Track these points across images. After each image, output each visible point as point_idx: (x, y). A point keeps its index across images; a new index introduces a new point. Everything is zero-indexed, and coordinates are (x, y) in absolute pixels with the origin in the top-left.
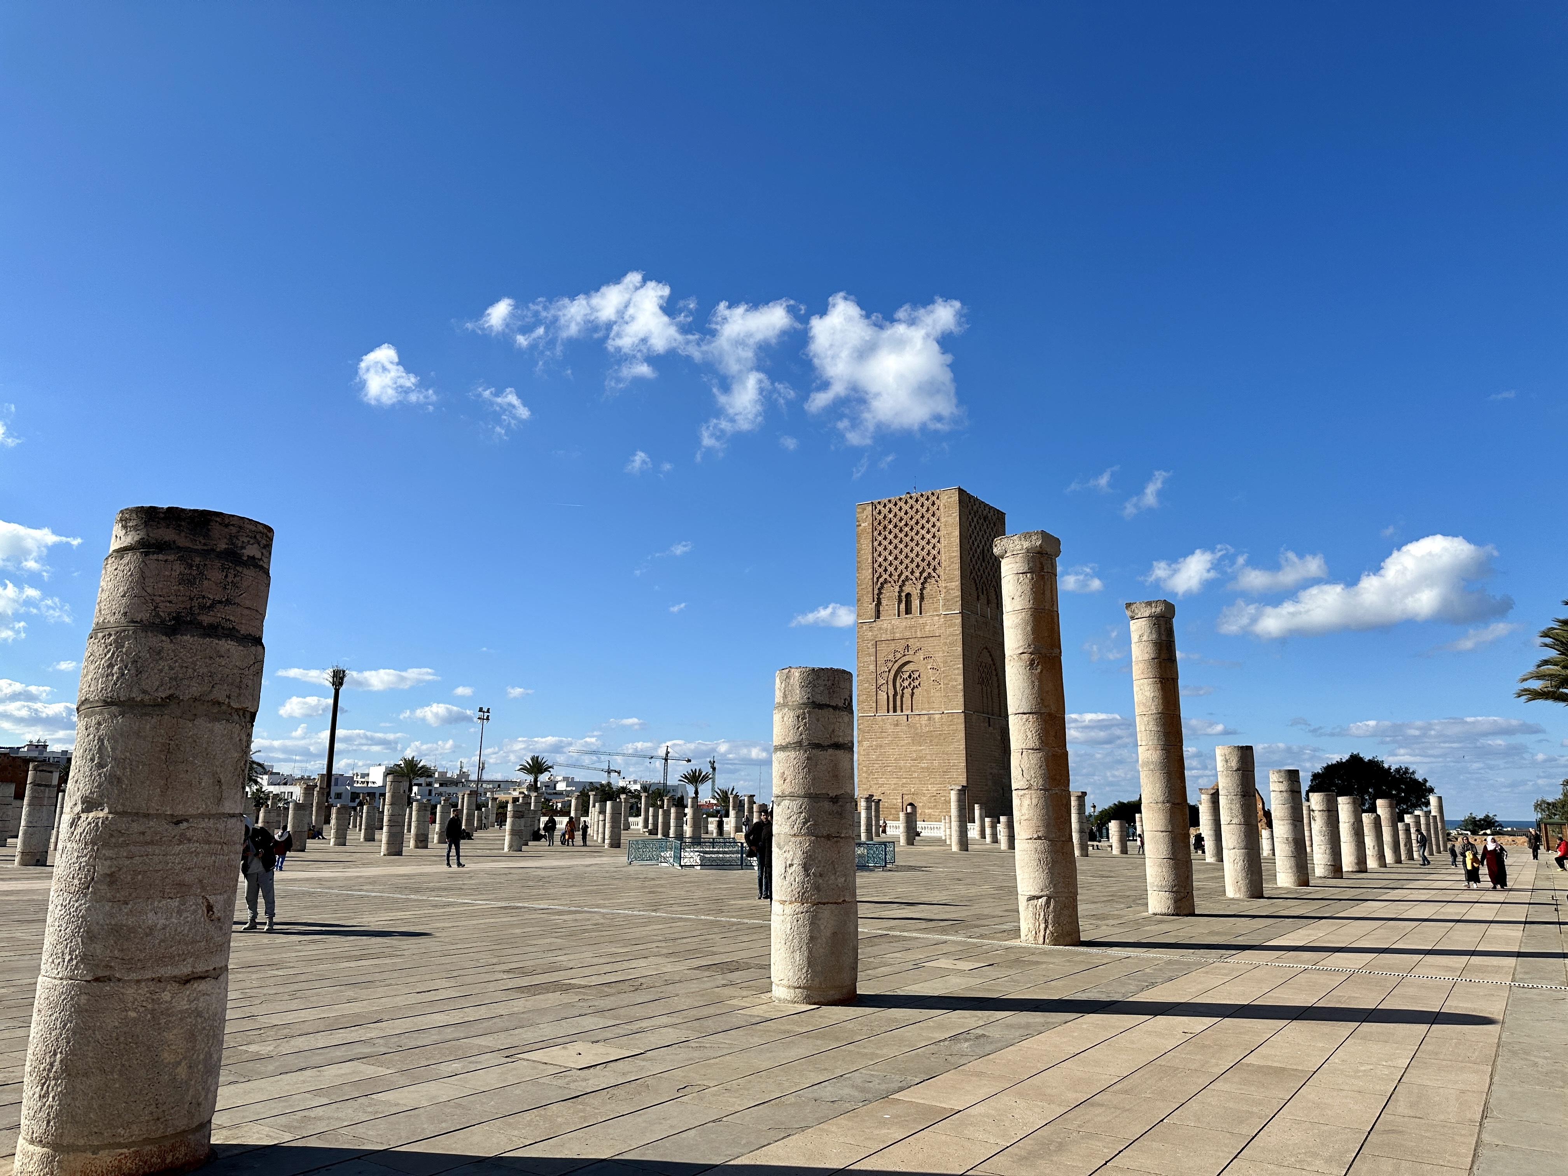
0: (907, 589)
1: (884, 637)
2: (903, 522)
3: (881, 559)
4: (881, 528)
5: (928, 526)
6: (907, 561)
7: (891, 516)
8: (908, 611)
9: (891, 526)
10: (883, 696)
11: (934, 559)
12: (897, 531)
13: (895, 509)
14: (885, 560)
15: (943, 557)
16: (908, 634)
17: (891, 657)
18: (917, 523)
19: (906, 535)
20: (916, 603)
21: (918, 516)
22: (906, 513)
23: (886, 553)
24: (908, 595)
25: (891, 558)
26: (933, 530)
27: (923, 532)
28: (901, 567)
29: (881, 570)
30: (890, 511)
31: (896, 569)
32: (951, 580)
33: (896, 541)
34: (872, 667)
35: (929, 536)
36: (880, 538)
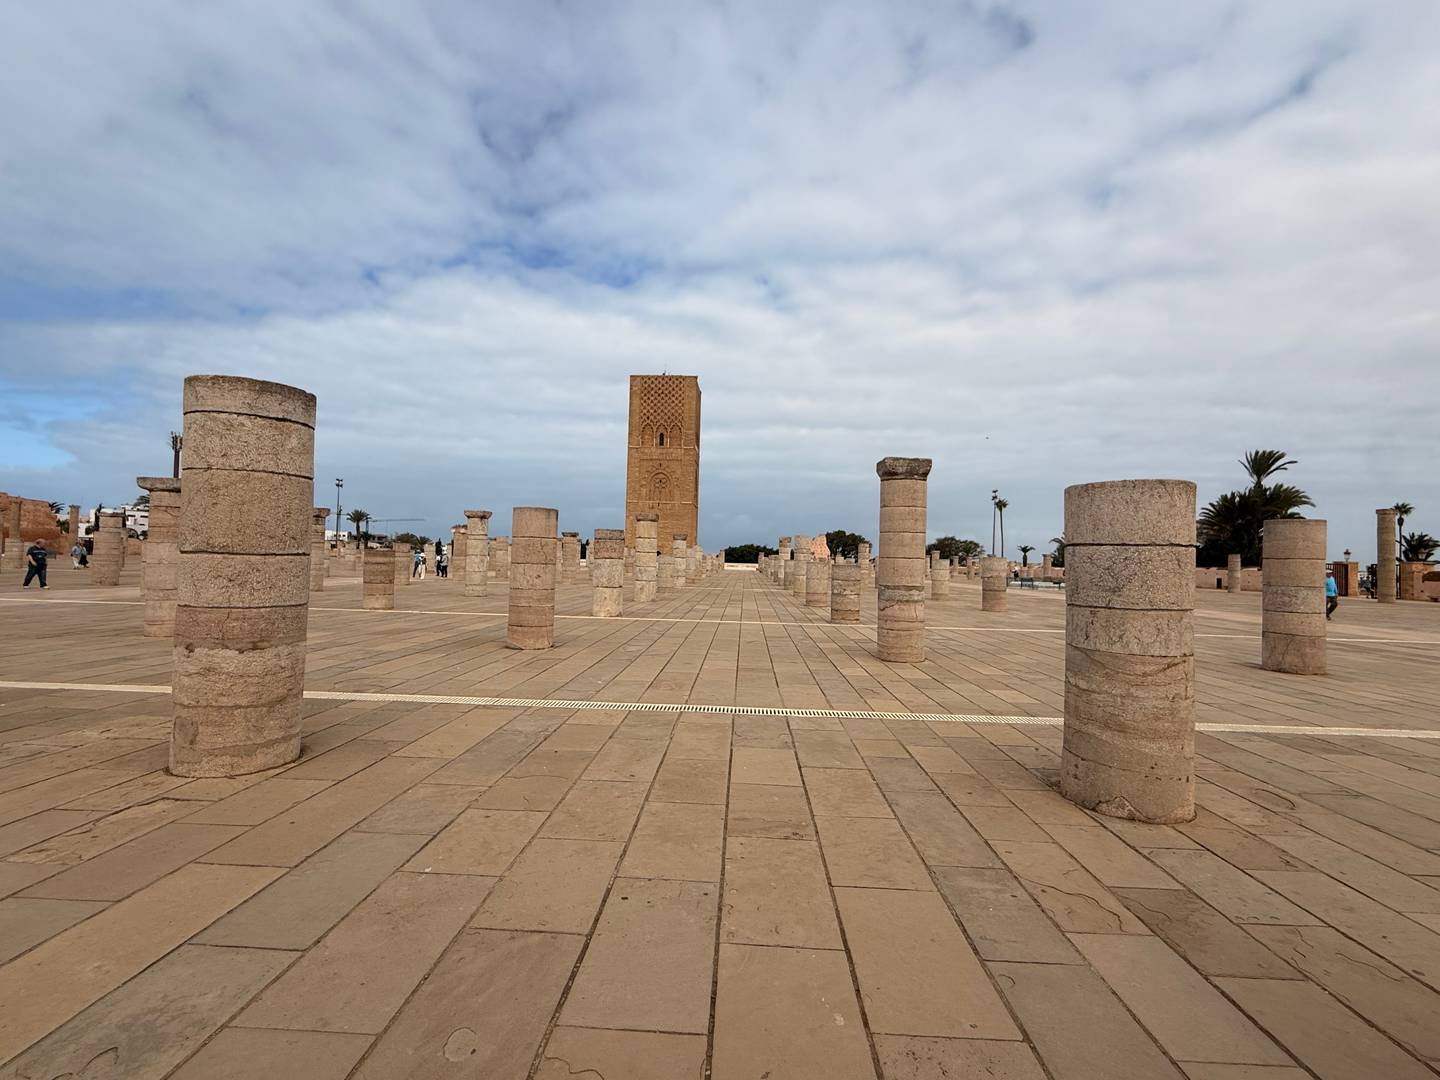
0: (662, 430)
1: (645, 457)
2: (660, 392)
3: (645, 411)
4: (646, 392)
5: (677, 395)
6: (662, 414)
7: (653, 386)
8: (662, 444)
9: (653, 392)
10: (644, 490)
11: (680, 415)
12: (656, 395)
13: (656, 382)
14: (648, 411)
15: (686, 415)
16: (661, 457)
17: (649, 469)
18: (670, 392)
19: (663, 399)
20: (667, 441)
21: (670, 389)
22: (663, 385)
23: (649, 408)
24: (662, 435)
25: (652, 411)
26: (680, 399)
27: (673, 399)
28: (659, 417)
29: (645, 417)
30: (652, 382)
31: (655, 418)
32: (690, 429)
33: (655, 402)
34: (637, 474)
35: (676, 402)
36: (645, 398)
